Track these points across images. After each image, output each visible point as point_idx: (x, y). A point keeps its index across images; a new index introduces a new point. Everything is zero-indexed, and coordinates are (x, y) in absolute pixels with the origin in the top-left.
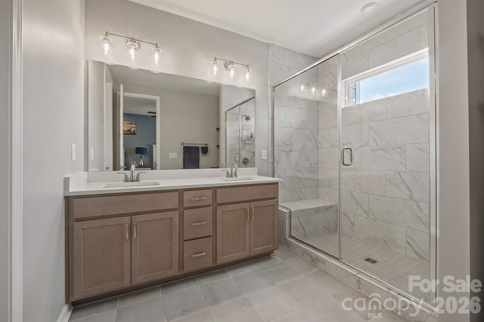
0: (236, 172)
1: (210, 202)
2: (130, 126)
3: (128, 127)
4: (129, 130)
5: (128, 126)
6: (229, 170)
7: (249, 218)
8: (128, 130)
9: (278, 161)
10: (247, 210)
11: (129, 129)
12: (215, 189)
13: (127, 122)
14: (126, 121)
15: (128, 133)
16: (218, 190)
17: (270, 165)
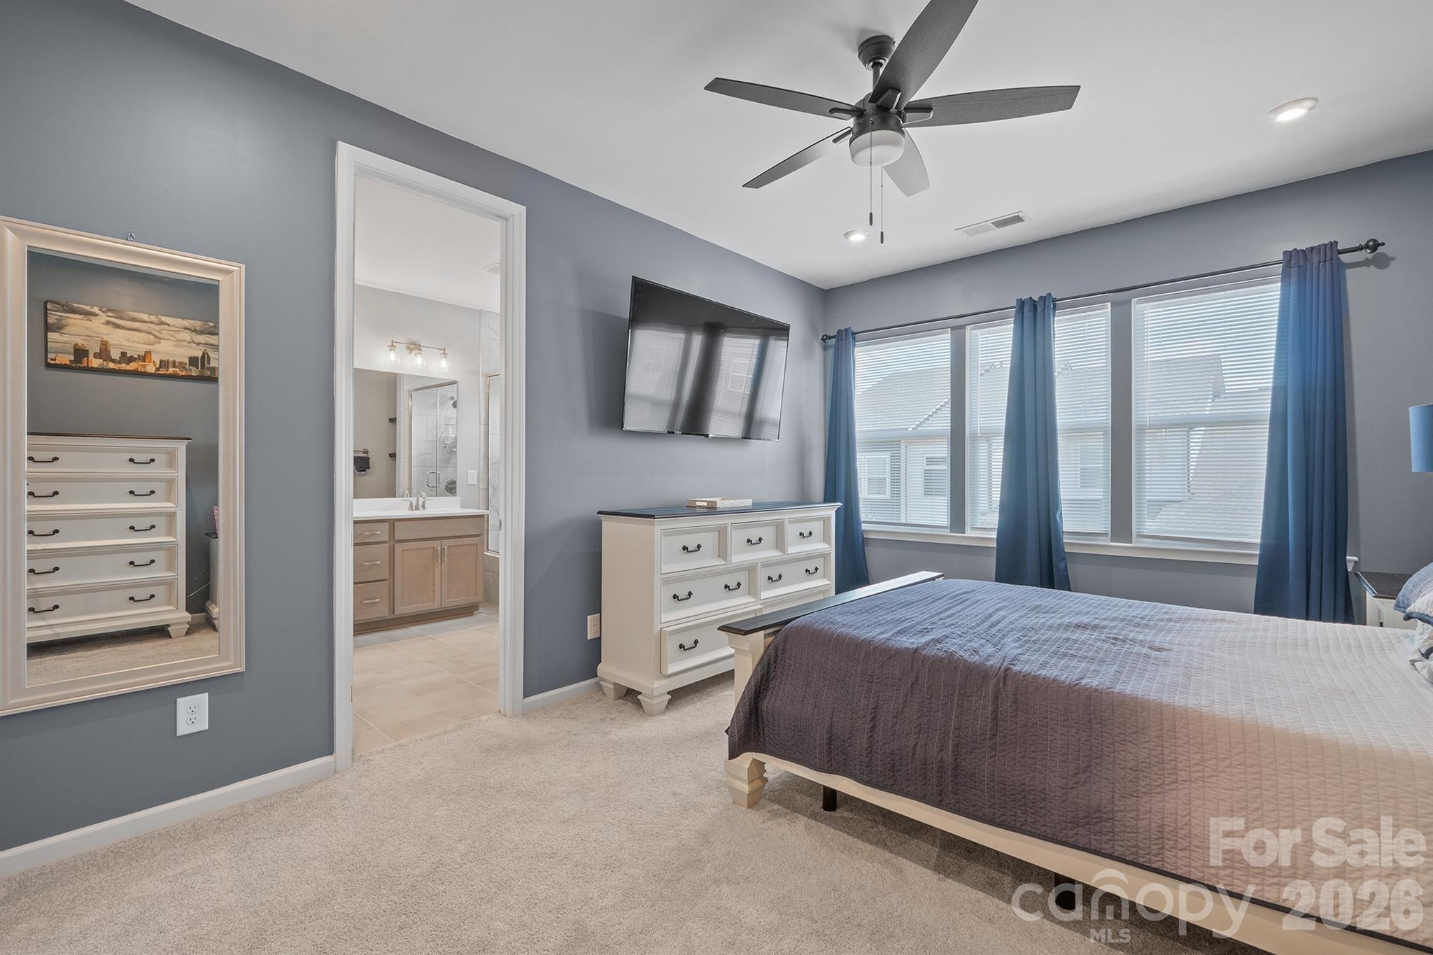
0: (424, 503)
1: (386, 538)
2: (203, 342)
3: (194, 345)
4: (197, 358)
5: (194, 342)
6: (414, 500)
7: (439, 561)
8: (191, 359)
9: (495, 487)
10: (437, 550)
11: (199, 354)
12: (392, 523)
13: (187, 323)
14: (182, 318)
15: (194, 374)
16: (396, 523)
17: (482, 494)
